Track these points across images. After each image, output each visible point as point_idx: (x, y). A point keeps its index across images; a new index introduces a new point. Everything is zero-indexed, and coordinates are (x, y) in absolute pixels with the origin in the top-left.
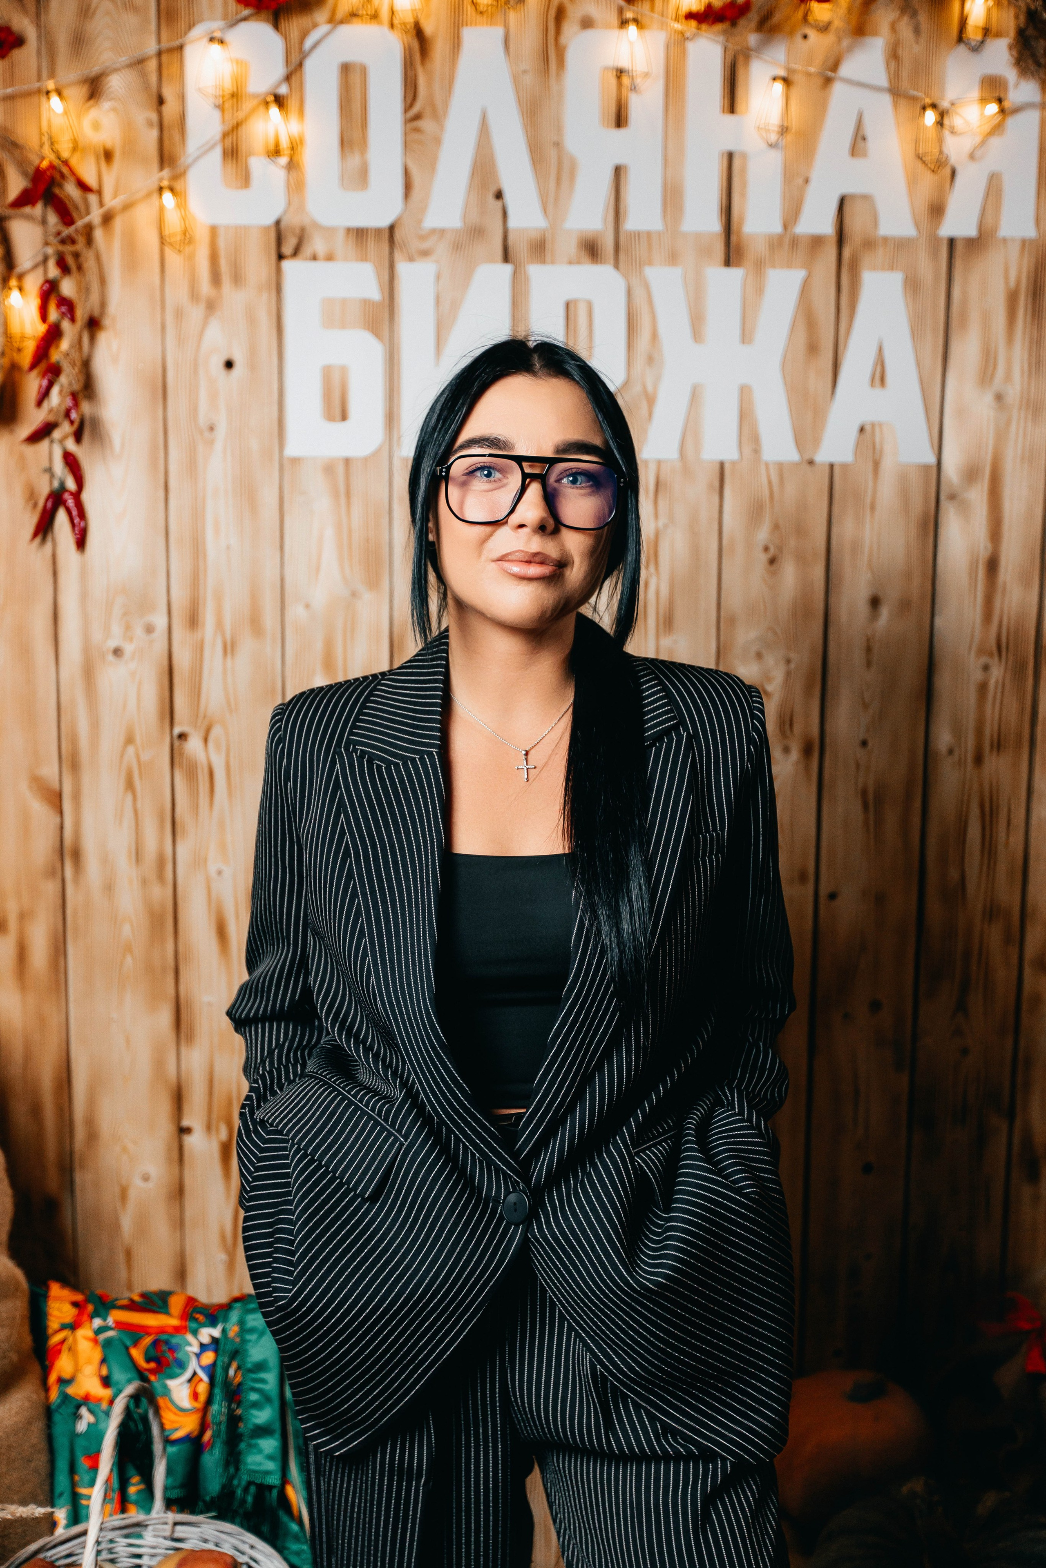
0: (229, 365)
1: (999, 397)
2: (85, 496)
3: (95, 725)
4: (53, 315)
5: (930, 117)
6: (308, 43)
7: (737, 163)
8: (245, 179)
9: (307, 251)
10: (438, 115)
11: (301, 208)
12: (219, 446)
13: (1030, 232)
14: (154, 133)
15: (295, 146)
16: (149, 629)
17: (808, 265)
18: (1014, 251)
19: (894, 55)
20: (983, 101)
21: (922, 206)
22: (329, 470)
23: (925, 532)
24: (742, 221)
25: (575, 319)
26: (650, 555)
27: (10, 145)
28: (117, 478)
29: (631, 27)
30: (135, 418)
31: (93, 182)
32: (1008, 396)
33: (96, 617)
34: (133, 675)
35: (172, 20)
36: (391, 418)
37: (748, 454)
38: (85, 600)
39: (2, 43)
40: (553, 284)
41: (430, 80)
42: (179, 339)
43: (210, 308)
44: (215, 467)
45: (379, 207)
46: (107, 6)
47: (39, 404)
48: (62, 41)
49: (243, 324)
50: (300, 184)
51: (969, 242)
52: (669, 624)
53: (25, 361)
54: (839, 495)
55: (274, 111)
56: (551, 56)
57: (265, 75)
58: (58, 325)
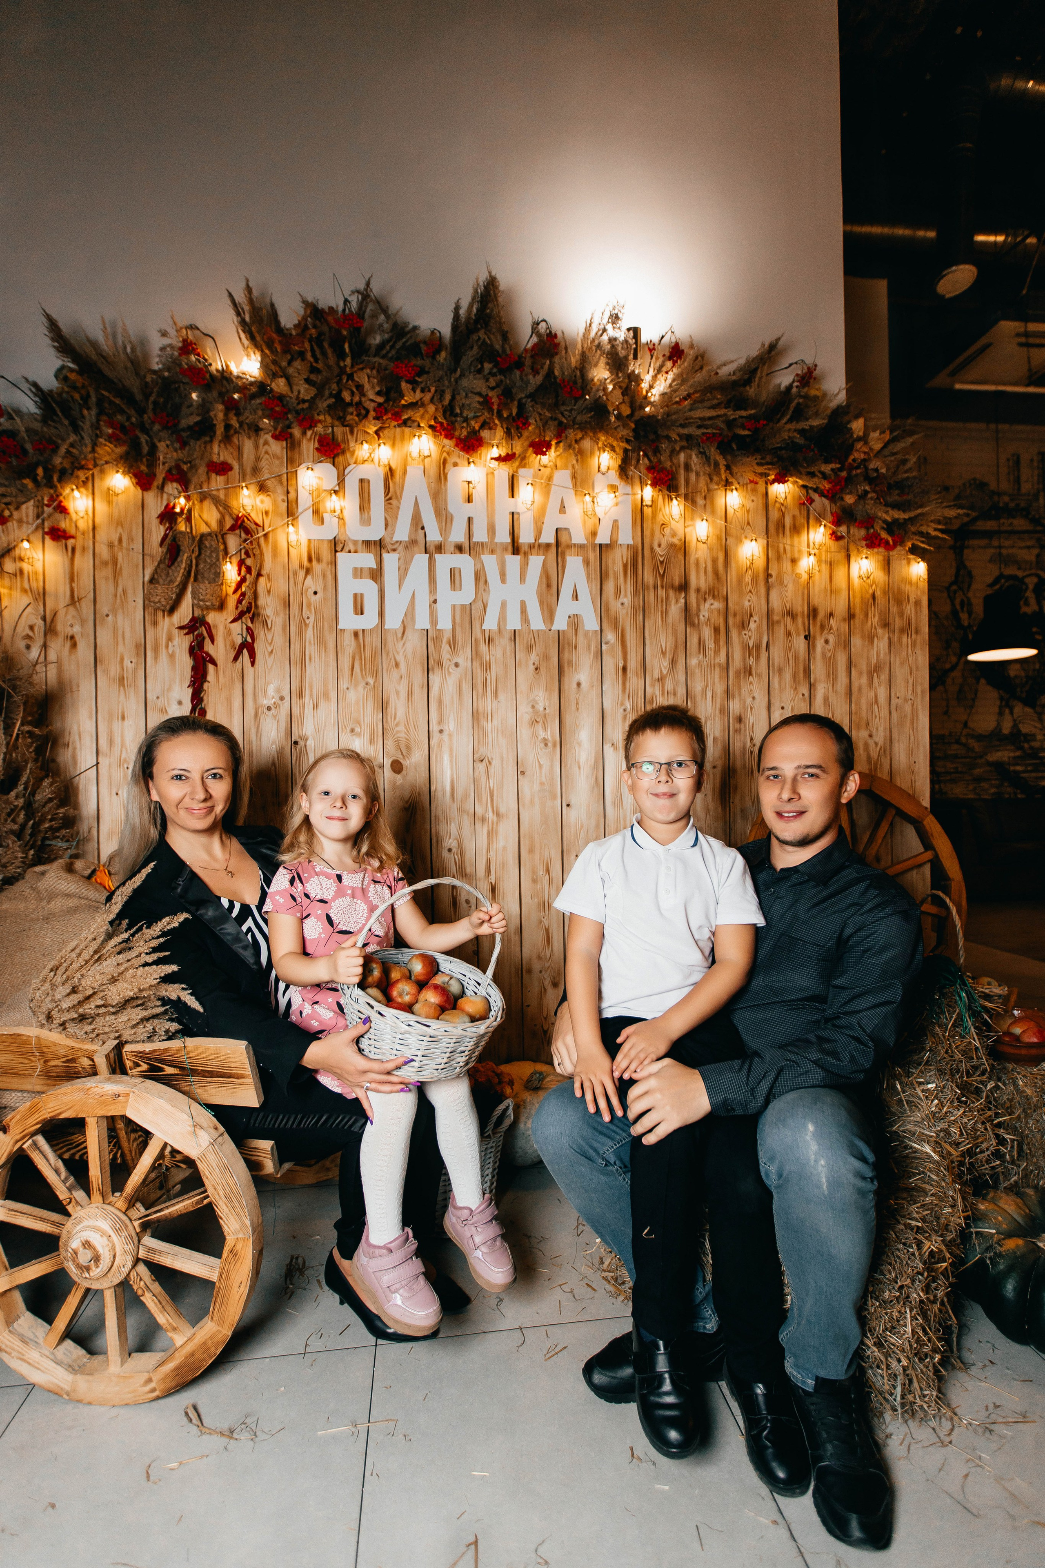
0: (315, 593)
1: (622, 604)
2: (255, 645)
3: (259, 738)
4: (243, 573)
6: (346, 472)
7: (516, 516)
8: (322, 521)
9: (346, 549)
10: (399, 498)
11: (343, 532)
12: (310, 627)
13: (631, 542)
14: (286, 504)
15: (341, 508)
17: (544, 555)
18: (625, 550)
19: (574, 477)
20: (608, 492)
21: (588, 532)
22: (356, 634)
23: (597, 657)
24: (518, 538)
25: (454, 575)
26: (488, 667)
27: (227, 507)
28: (269, 638)
29: (472, 464)
30: (276, 614)
31: (260, 523)
32: (626, 604)
33: (260, 694)
34: (275, 717)
35: (293, 461)
36: (381, 614)
37: (525, 626)
38: (255, 687)
39: (223, 469)
40: (445, 562)
41: (395, 483)
42: (295, 584)
43: (308, 571)
44: (309, 634)
45: (375, 532)
46: (267, 456)
47: (237, 608)
48: (248, 468)
49: (321, 578)
50: (344, 524)
51: (607, 545)
52: (496, 694)
53: (231, 590)
54: (562, 642)
55: (334, 495)
56: (442, 476)
57: (329, 482)
58: (245, 576)
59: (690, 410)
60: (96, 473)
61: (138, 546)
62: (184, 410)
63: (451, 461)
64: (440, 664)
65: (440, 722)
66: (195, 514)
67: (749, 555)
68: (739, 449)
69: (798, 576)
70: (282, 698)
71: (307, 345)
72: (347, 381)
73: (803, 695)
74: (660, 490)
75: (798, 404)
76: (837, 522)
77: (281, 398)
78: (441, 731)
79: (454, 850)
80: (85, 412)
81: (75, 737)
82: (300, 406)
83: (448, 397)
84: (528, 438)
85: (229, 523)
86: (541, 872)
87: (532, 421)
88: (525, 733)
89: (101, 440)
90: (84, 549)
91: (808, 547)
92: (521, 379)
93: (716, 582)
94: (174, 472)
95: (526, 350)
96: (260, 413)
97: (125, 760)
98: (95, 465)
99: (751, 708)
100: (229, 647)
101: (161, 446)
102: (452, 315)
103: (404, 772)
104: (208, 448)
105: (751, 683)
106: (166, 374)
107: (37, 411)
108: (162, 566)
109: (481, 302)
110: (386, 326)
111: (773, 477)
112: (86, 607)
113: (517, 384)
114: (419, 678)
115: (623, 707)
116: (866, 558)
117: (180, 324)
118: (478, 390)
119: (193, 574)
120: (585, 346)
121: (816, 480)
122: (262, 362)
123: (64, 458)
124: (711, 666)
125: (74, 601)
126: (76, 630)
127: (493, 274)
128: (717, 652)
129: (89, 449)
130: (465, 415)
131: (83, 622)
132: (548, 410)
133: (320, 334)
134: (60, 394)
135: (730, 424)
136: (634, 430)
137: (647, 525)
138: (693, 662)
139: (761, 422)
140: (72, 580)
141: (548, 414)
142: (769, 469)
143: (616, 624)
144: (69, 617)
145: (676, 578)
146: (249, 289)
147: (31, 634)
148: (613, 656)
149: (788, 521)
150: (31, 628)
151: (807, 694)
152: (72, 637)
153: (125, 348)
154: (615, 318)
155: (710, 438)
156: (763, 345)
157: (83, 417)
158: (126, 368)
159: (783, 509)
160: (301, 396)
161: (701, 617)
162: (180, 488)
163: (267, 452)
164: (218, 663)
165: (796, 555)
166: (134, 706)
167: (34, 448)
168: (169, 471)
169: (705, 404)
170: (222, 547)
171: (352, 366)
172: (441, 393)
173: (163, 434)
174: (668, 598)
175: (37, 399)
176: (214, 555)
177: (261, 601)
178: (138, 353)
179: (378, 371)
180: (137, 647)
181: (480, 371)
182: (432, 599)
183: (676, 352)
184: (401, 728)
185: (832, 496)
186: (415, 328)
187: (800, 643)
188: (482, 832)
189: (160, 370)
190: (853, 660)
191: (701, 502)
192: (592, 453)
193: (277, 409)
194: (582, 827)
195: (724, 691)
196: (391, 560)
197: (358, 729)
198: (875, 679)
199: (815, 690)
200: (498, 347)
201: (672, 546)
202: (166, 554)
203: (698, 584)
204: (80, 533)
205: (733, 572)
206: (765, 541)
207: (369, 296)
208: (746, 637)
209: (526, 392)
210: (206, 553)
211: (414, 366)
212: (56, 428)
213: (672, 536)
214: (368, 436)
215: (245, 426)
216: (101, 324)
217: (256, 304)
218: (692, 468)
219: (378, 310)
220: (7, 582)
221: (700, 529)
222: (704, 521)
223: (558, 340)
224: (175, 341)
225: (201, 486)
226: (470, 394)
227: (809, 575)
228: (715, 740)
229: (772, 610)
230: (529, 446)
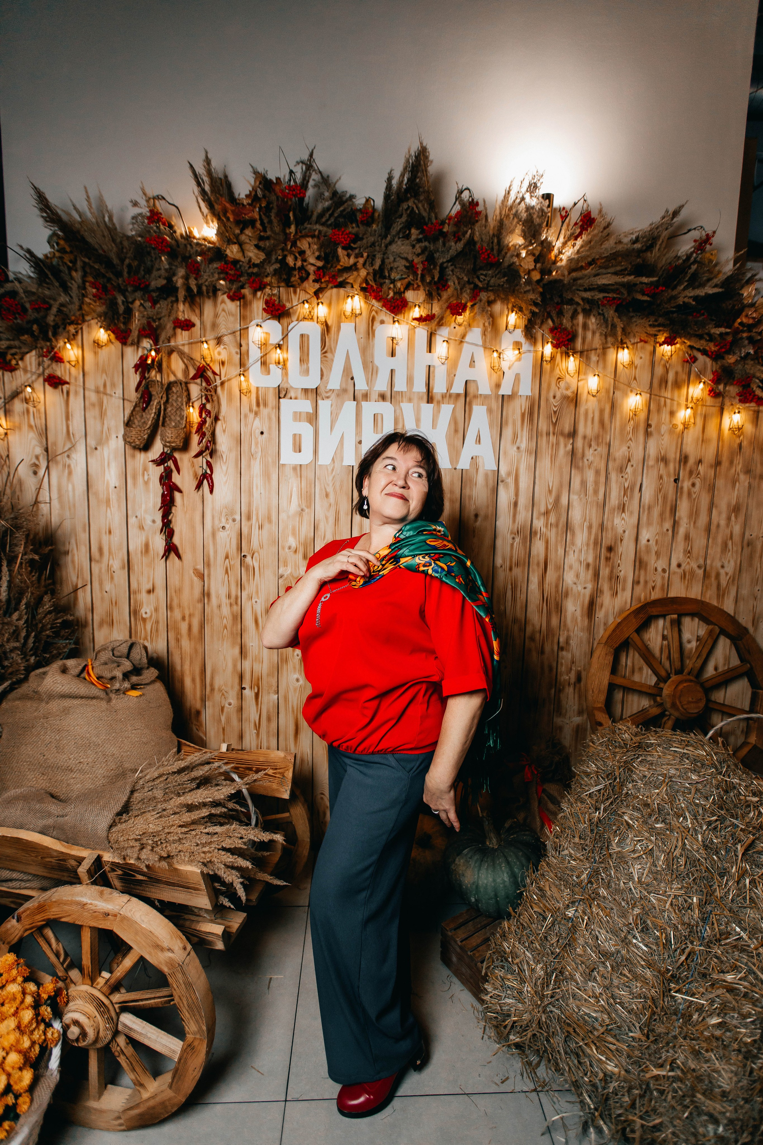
0: (262, 433)
1: (518, 448)
2: (213, 476)
3: (216, 552)
4: (204, 415)
5: (495, 354)
6: (290, 327)
7: (431, 369)
8: (268, 372)
9: (288, 396)
10: (333, 352)
11: (287, 381)
12: (258, 460)
13: (530, 394)
14: (238, 356)
15: (285, 361)
16: (234, 520)
17: (455, 403)
18: (524, 399)
19: (484, 334)
20: (514, 349)
21: (493, 384)
22: (295, 469)
23: (493, 493)
24: (433, 388)
25: (377, 421)
27: (191, 359)
28: (224, 470)
29: (397, 323)
30: (230, 450)
31: (218, 372)
32: (522, 448)
33: (216, 516)
34: (228, 535)
35: (244, 318)
36: (316, 452)
38: (213, 510)
39: (188, 325)
40: (370, 408)
41: (330, 340)
42: (246, 425)
43: (256, 414)
44: (257, 467)
45: (312, 381)
46: (223, 313)
47: (199, 447)
48: (208, 325)
49: (267, 420)
50: (286, 374)
51: (509, 396)
53: (194, 430)
54: (465, 480)
55: (278, 350)
56: (370, 332)
57: (276, 338)
58: (205, 419)
59: (595, 276)
60: (84, 328)
61: (119, 392)
62: (155, 273)
63: (378, 318)
66: (164, 365)
67: (633, 407)
69: (675, 426)
71: (257, 214)
72: (291, 247)
73: (668, 530)
74: (559, 347)
75: (697, 270)
76: (717, 380)
77: (236, 262)
80: (74, 274)
81: (73, 546)
82: (251, 270)
83: (378, 263)
84: (447, 301)
85: (192, 372)
87: (450, 283)
89: (87, 300)
90: (76, 393)
91: (687, 400)
92: (444, 244)
93: (601, 430)
94: (147, 329)
95: (450, 218)
96: (216, 276)
97: (112, 566)
98: (84, 321)
99: (621, 540)
100: (192, 478)
101: (135, 305)
102: (385, 185)
104: (175, 305)
105: (623, 519)
106: (139, 240)
107: (33, 275)
108: (137, 409)
109: (412, 171)
110: (327, 194)
111: (663, 339)
112: (79, 440)
113: (441, 250)
114: (344, 506)
115: (513, 536)
116: (739, 412)
117: (149, 194)
118: (405, 255)
119: (161, 418)
120: (503, 213)
121: (703, 342)
122: (218, 230)
123: (56, 316)
124: (591, 503)
125: (69, 435)
126: (72, 460)
127: (424, 144)
128: (596, 492)
129: (77, 307)
130: (393, 278)
132: (466, 275)
133: (269, 203)
134: (52, 259)
135: (632, 290)
136: (542, 294)
137: (545, 378)
138: (576, 497)
139: (660, 288)
140: (67, 418)
141: (466, 279)
142: (659, 331)
143: (511, 465)
144: (66, 449)
145: (567, 426)
146: (208, 161)
147: (37, 463)
148: (507, 492)
149: (671, 376)
150: (37, 457)
151: (671, 529)
152: (69, 467)
153: (104, 217)
154: (533, 187)
155: (610, 302)
156: (667, 211)
157: (72, 278)
158: (104, 236)
159: (668, 365)
160: (252, 261)
161: (585, 460)
162: (151, 342)
163: (223, 310)
164: (184, 491)
165: (675, 408)
166: (118, 523)
167: (33, 307)
168: (142, 329)
169: (609, 271)
170: (185, 394)
171: (296, 233)
172: (372, 258)
173: (138, 294)
174: (558, 444)
175: (32, 265)
176: (180, 400)
177: (219, 439)
178: (115, 220)
179: (319, 238)
180: (120, 476)
181: (408, 237)
182: (358, 441)
183: (587, 219)
185: (716, 357)
186: (352, 197)
187: (670, 486)
189: (133, 236)
190: (715, 502)
191: (594, 358)
192: (501, 313)
193: (232, 272)
195: (599, 525)
196: (324, 406)
197: (294, 547)
198: (733, 518)
199: (678, 526)
200: (425, 214)
201: (565, 398)
202: (141, 398)
203: (585, 431)
204: (73, 381)
205: (617, 422)
206: (648, 395)
207: (312, 166)
208: (624, 479)
209: (448, 257)
210: (173, 397)
211: (350, 233)
212: (49, 289)
213: (567, 389)
214: (308, 296)
215: (204, 288)
216: (84, 193)
217: (214, 175)
218: (591, 326)
219: (321, 180)
220: (17, 419)
221: (593, 383)
222: (596, 376)
223: (480, 208)
224: (145, 211)
225: (169, 342)
226: (398, 259)
227: (686, 426)
228: (588, 565)
229: (649, 456)
230: (448, 308)
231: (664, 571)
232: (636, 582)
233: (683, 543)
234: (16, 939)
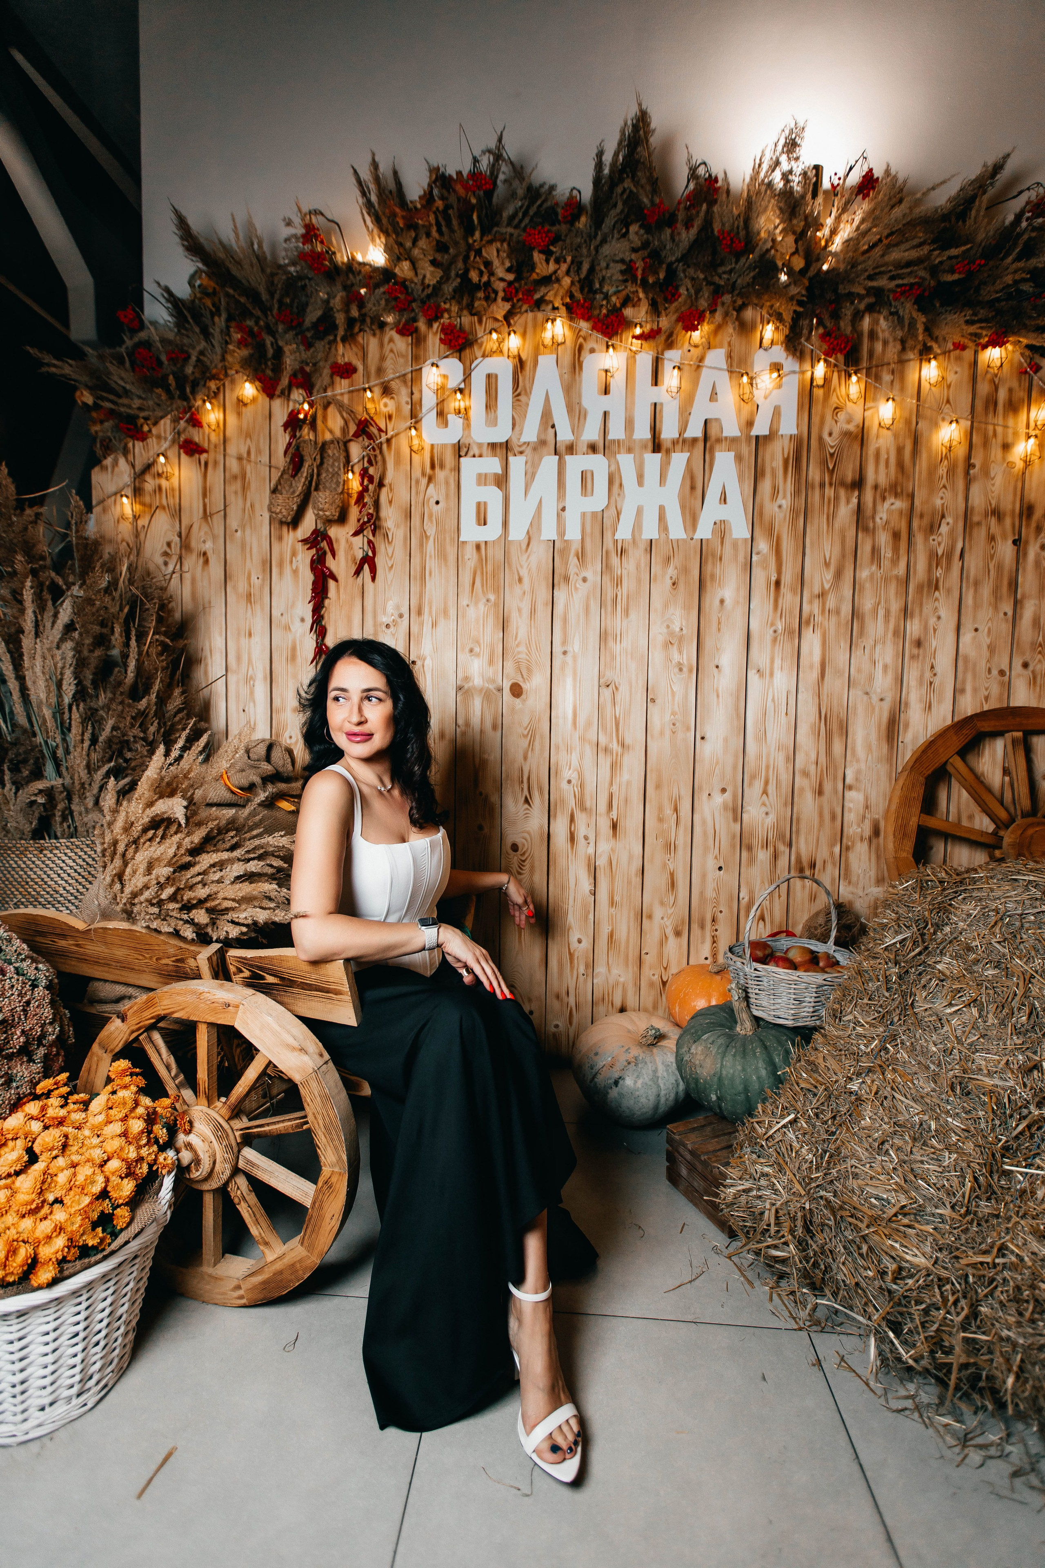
0: (437, 503)
1: (780, 507)
2: (376, 560)
4: (366, 483)
6: (473, 366)
7: (658, 408)
8: (447, 423)
9: (471, 453)
10: (528, 394)
11: (469, 435)
12: (432, 539)
13: (794, 431)
14: (410, 406)
15: (467, 409)
17: (690, 451)
18: (786, 441)
19: (729, 356)
20: (771, 371)
21: (743, 421)
22: (478, 547)
23: (745, 569)
24: (660, 434)
25: (586, 478)
26: (619, 582)
27: (351, 412)
28: (390, 552)
29: (611, 349)
30: (397, 526)
31: (383, 428)
32: (785, 506)
33: (379, 611)
34: (393, 635)
35: (417, 359)
36: (505, 524)
37: (663, 536)
38: (375, 602)
39: (347, 371)
40: (575, 464)
41: (525, 377)
42: (417, 493)
43: (430, 479)
44: (430, 547)
45: (501, 434)
46: (392, 355)
47: (359, 520)
48: (373, 369)
49: (443, 486)
50: (469, 425)
51: (765, 437)
52: (627, 612)
53: (353, 501)
54: (704, 552)
55: (458, 395)
56: (576, 365)
57: (455, 380)
58: (367, 487)
59: (883, 256)
60: (227, 383)
61: (265, 459)
62: (310, 308)
63: (587, 346)
64: (567, 579)
65: (564, 642)
66: (319, 422)
67: (947, 439)
68: (942, 306)
69: (1011, 465)
70: (401, 616)
71: (432, 218)
72: (476, 257)
73: (1005, 614)
74: (835, 366)
75: (1030, 238)
77: (406, 284)
78: (565, 653)
79: (574, 782)
80: (216, 319)
81: (207, 652)
82: (425, 293)
83: (586, 267)
84: (676, 311)
85: (353, 428)
86: (668, 811)
87: (683, 291)
88: (657, 657)
89: (231, 347)
90: (216, 463)
91: (1028, 427)
92: (673, 237)
93: (900, 476)
94: (300, 376)
95: (679, 203)
96: (383, 302)
97: (251, 678)
98: (226, 375)
99: (935, 630)
100: (350, 562)
101: (287, 349)
102: (594, 166)
103: (523, 696)
104: (333, 349)
105: (937, 599)
106: (292, 269)
107: (170, 319)
108: (286, 476)
109: (629, 146)
110: (520, 190)
111: (986, 339)
112: (218, 520)
113: (668, 247)
114: (543, 594)
115: (773, 628)
117: (305, 209)
118: (621, 256)
119: (314, 486)
120: (752, 192)
122: (386, 245)
123: (195, 367)
124: (886, 580)
125: (206, 516)
126: (208, 546)
127: (644, 107)
128: (895, 562)
129: (219, 357)
130: (605, 290)
131: (214, 538)
132: (702, 272)
133: (447, 207)
134: (193, 302)
135: (934, 271)
136: (808, 289)
137: (817, 409)
138: (864, 574)
139: (980, 261)
140: (205, 495)
141: (702, 276)
142: (982, 328)
143: (770, 530)
144: (202, 533)
145: (849, 473)
146: (375, 165)
147: (168, 551)
148: (765, 568)
149: (1002, 395)
151: (1010, 613)
152: (205, 554)
153: (252, 244)
154: (793, 145)
155: (905, 291)
156: (986, 164)
157: (214, 324)
158: (252, 267)
159: (997, 381)
160: (427, 281)
161: (878, 520)
162: (304, 393)
163: (392, 351)
164: (339, 578)
165: (1010, 439)
166: (260, 624)
167: (170, 359)
168: (294, 375)
169: (904, 246)
170: (343, 454)
171: (481, 240)
173: (289, 336)
174: (837, 498)
175: (169, 305)
176: (337, 464)
177: (383, 513)
178: (266, 248)
179: (509, 245)
180: (264, 563)
181: (625, 235)
182: (561, 507)
183: (868, 183)
184: (522, 648)
186: (552, 188)
187: (1006, 550)
188: (605, 763)
189: (288, 265)
191: (887, 377)
192: (753, 327)
193: (402, 297)
194: (717, 763)
195: (900, 610)
196: (517, 464)
197: (477, 649)
199: (1021, 608)
200: (645, 200)
201: (847, 434)
202: (290, 462)
203: (876, 479)
204: (212, 447)
205: (923, 462)
206: (969, 423)
207: (502, 155)
208: (936, 542)
209: (678, 254)
210: (329, 462)
211: (549, 231)
212: (188, 336)
213: (849, 422)
214: (496, 325)
215: (368, 320)
216: (231, 223)
217: (383, 181)
218: (880, 335)
219: (512, 174)
220: (147, 499)
221: (886, 411)
222: (890, 401)
223: (719, 184)
224: (301, 231)
225: (325, 391)
226: (612, 265)
227: (1027, 463)
228: (885, 667)
229: (973, 508)
230: (678, 320)
231: (1002, 673)
232: (958, 691)
233: (1030, 632)
234: (120, 1046)
